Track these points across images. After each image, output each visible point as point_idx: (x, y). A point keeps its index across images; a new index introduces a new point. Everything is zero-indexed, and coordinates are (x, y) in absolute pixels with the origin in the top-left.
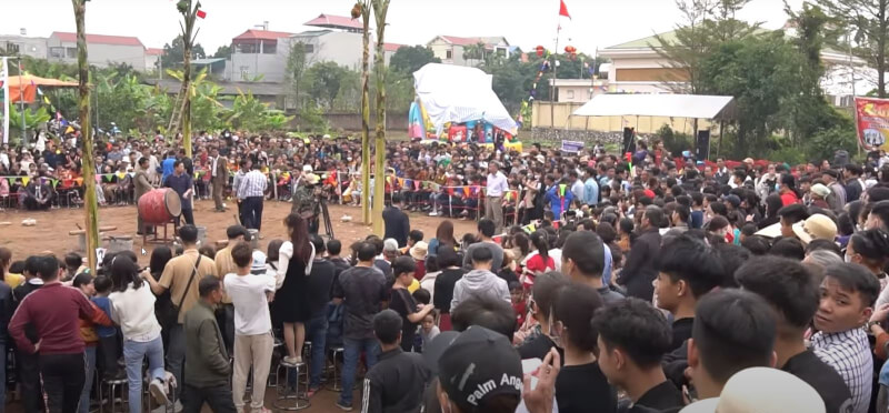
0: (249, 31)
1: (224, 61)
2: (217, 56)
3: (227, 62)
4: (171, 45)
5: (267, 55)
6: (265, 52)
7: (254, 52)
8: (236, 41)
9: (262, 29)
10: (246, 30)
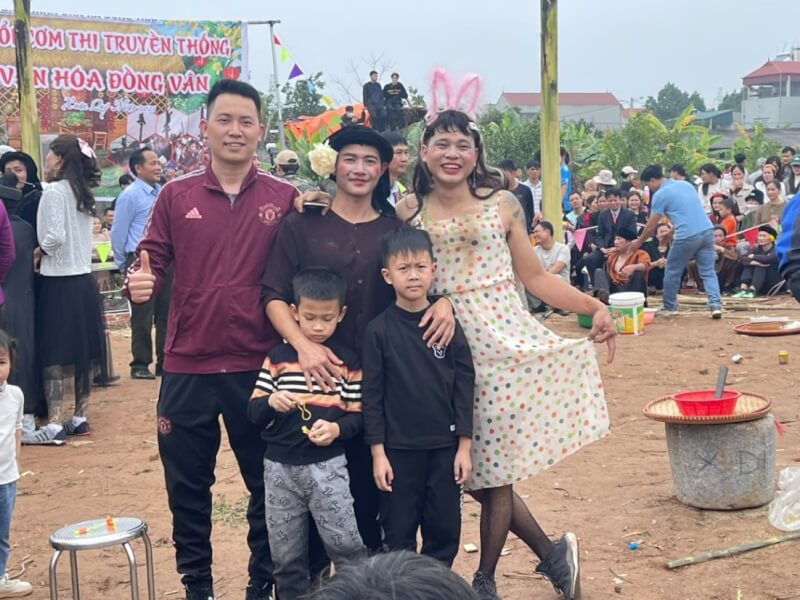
0: (768, 64)
1: (731, 112)
2: (721, 107)
3: (735, 115)
4: (656, 98)
5: (794, 98)
6: (793, 94)
7: (776, 95)
8: (749, 81)
9: (788, 59)
10: (764, 63)
